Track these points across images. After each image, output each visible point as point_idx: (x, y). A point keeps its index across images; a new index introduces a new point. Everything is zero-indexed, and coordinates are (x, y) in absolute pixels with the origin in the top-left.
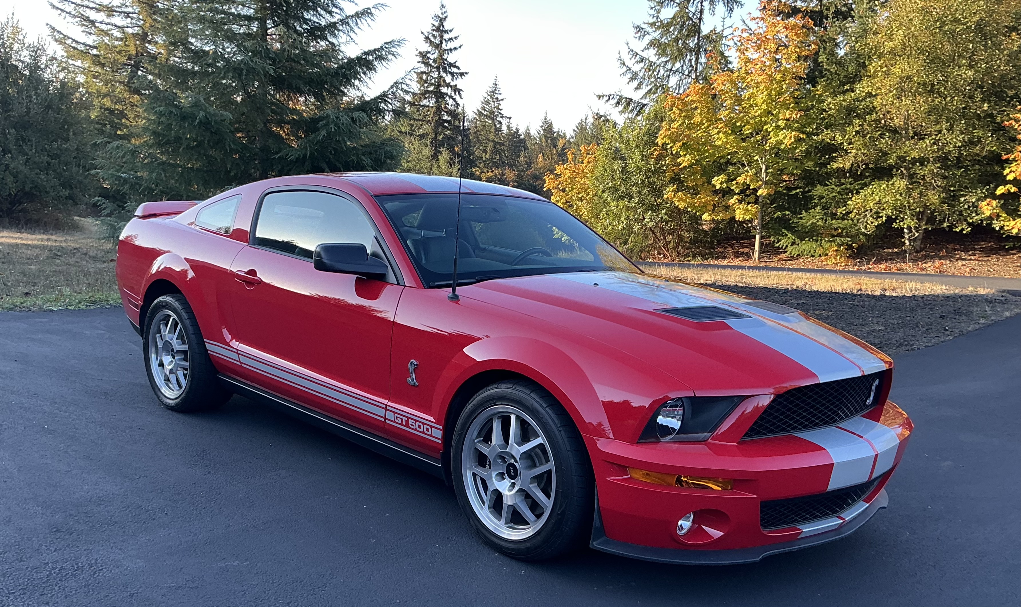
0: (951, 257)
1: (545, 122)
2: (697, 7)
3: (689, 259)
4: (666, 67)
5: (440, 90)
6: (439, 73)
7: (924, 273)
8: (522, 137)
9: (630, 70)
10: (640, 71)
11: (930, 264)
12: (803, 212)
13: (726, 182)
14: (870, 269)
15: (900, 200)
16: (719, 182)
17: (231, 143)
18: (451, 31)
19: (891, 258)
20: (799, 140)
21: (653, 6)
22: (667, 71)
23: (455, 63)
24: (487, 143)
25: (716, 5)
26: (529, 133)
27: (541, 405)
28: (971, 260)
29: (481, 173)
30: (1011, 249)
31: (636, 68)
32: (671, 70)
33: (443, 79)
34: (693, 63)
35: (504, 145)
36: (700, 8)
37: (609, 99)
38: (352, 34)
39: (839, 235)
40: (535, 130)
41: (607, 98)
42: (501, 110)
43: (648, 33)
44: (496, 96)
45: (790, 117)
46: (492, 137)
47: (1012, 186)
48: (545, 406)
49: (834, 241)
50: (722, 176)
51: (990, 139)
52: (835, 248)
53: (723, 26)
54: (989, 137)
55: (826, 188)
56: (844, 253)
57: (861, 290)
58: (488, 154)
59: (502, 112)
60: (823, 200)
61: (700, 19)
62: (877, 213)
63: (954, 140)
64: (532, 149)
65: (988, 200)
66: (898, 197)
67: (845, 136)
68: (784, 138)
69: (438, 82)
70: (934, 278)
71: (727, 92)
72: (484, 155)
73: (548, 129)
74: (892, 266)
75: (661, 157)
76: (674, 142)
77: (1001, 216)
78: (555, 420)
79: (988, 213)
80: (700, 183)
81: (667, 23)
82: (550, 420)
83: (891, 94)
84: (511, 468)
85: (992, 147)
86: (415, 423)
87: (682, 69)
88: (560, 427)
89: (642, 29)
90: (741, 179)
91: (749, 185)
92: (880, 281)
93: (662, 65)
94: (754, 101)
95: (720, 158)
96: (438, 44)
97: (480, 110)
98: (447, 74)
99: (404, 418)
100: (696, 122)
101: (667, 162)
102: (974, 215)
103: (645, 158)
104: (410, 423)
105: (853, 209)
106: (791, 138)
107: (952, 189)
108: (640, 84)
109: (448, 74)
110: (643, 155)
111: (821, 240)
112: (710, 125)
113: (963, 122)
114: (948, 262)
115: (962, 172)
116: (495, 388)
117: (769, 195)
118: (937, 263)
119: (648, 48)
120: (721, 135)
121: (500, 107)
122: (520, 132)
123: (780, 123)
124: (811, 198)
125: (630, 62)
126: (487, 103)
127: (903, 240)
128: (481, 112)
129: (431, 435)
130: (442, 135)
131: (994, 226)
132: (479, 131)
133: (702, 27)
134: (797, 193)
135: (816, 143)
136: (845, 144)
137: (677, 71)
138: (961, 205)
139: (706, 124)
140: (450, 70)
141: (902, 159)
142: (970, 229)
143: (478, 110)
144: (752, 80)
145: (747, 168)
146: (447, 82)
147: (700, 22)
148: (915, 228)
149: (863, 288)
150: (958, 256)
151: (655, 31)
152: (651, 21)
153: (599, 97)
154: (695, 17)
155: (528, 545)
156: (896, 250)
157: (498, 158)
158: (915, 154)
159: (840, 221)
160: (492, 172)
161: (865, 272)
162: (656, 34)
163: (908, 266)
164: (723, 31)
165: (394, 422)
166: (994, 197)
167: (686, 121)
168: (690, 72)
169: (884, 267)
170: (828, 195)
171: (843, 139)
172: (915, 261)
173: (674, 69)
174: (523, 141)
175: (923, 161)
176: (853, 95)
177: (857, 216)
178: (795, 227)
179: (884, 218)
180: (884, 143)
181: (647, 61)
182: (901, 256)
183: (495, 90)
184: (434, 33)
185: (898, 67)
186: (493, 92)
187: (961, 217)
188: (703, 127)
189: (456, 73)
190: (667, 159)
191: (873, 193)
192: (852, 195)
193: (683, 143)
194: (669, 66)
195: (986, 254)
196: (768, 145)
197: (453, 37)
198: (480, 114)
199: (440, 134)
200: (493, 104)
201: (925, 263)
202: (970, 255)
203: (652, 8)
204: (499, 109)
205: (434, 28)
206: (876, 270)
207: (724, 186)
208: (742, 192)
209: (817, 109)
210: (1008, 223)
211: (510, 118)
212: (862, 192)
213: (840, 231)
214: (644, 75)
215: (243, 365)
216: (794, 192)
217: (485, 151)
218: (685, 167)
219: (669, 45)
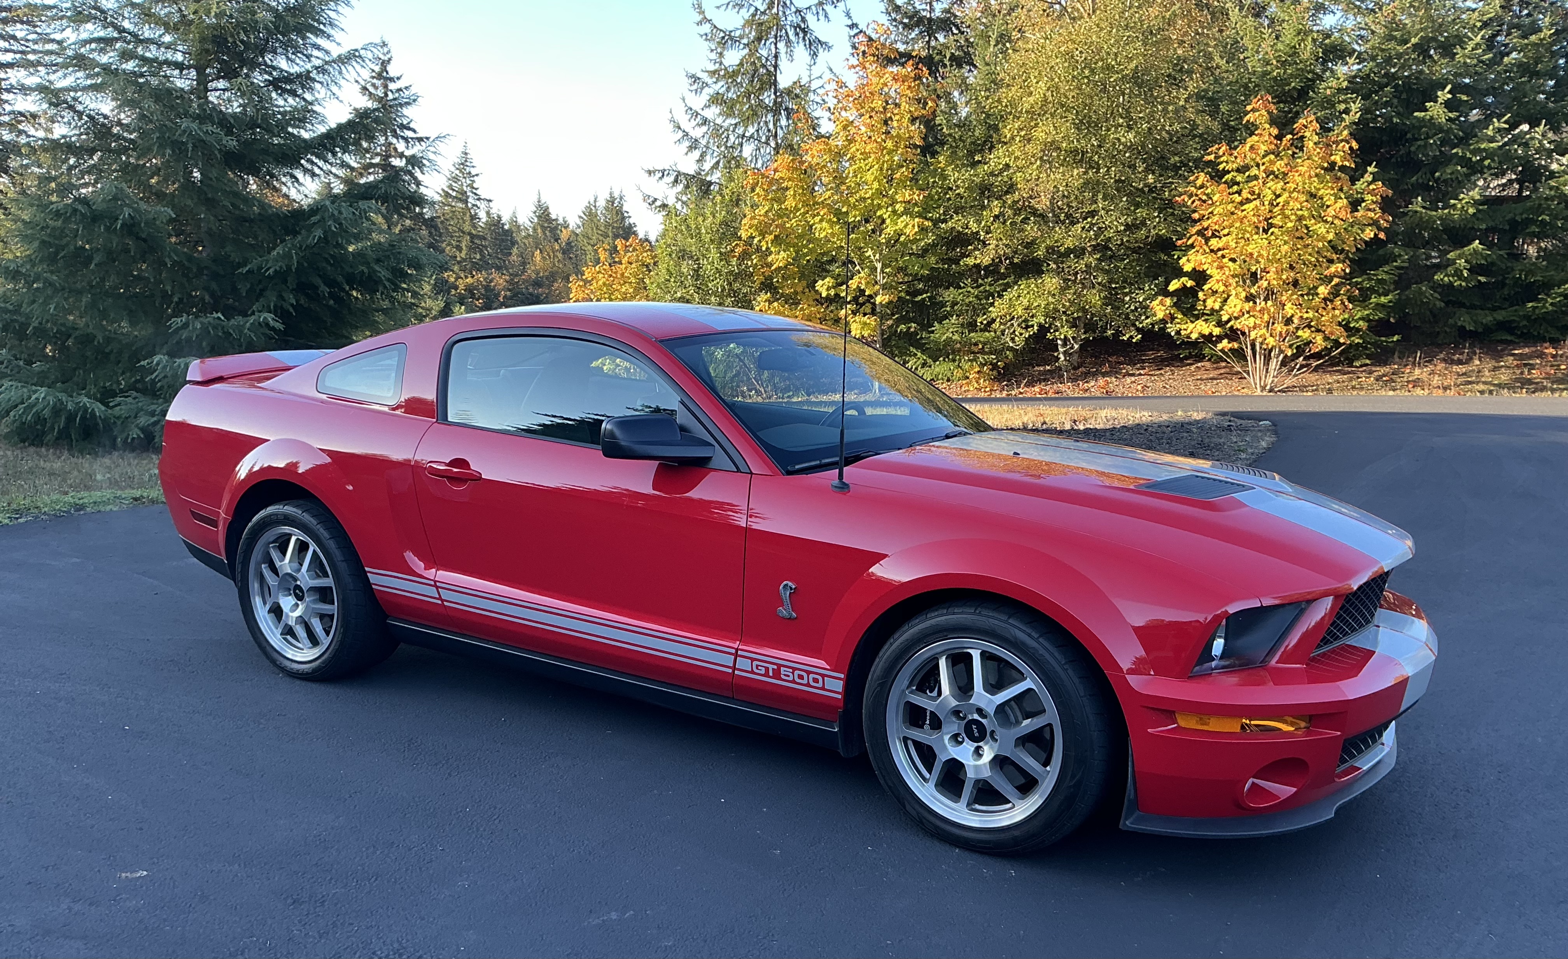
0: (1116, 372)
1: (539, 206)
2: (770, 49)
3: (791, 393)
4: (737, 131)
5: (390, 163)
6: (387, 139)
7: (1087, 395)
8: (506, 227)
9: (687, 135)
10: (703, 136)
11: (1092, 383)
12: (936, 324)
13: (834, 287)
14: (1021, 393)
15: (1053, 303)
16: (825, 287)
17: (172, 254)
18: (398, 78)
19: (1044, 378)
20: (923, 230)
21: (713, 48)
22: (738, 137)
23: (409, 123)
24: (460, 236)
25: (794, 47)
26: (516, 222)
27: (1029, 635)
28: (1140, 374)
29: (456, 279)
30: (1186, 358)
31: (697, 133)
32: (744, 136)
33: (392, 146)
34: (771, 126)
35: (485, 239)
36: (774, 52)
37: (663, 175)
38: (334, 88)
39: (982, 351)
40: (526, 217)
41: (661, 174)
42: (476, 189)
43: (707, 85)
44: (468, 169)
45: (912, 199)
46: (467, 227)
47: (1187, 278)
48: (1036, 636)
49: (975, 360)
50: (828, 279)
51: (1157, 220)
52: (977, 369)
53: (810, 77)
54: (1155, 217)
55: (960, 291)
56: (988, 374)
57: (1045, 423)
58: (464, 252)
59: (477, 192)
60: (956, 308)
61: (776, 67)
62: (1026, 321)
63: (1115, 223)
64: (525, 244)
65: (1160, 298)
66: (1051, 299)
67: (981, 223)
68: (905, 226)
69: (386, 151)
70: (1102, 402)
71: (824, 166)
72: (458, 254)
73: (544, 215)
74: (1048, 388)
75: (745, 256)
76: (763, 234)
77: (1177, 318)
78: (1056, 654)
79: (1160, 315)
80: (799, 289)
81: (733, 71)
82: (1047, 656)
83: (1035, 166)
84: (974, 727)
85: (1161, 230)
86: (793, 673)
87: (758, 134)
88: (1064, 664)
89: (699, 79)
90: (853, 284)
91: (864, 291)
92: (1064, 410)
93: (731, 129)
94: (861, 178)
95: (823, 254)
96: (382, 98)
97: (446, 189)
98: (397, 139)
99: (771, 667)
100: (789, 207)
101: (754, 262)
102: (1143, 318)
103: (725, 257)
104: (782, 672)
105: (997, 317)
106: (913, 226)
107: (1113, 286)
108: (703, 155)
109: (400, 140)
110: (721, 253)
111: (960, 360)
112: (807, 212)
113: (1124, 199)
114: (1114, 380)
115: (1125, 265)
116: (942, 615)
117: (890, 302)
118: (1101, 381)
119: (709, 106)
120: (824, 224)
121: (475, 185)
122: (504, 220)
123: (898, 206)
124: (943, 305)
125: (688, 125)
126: (456, 179)
127: (1056, 354)
128: (447, 192)
129: (823, 688)
130: (399, 227)
131: (1169, 330)
132: (447, 220)
133: (779, 78)
134: (924, 299)
135: (945, 233)
136: (982, 233)
137: (752, 137)
138: (1127, 306)
139: (802, 210)
140: (402, 134)
141: (1050, 250)
142: (1140, 336)
143: (443, 190)
144: (858, 150)
145: (858, 267)
146: (400, 150)
147: (776, 70)
148: (1073, 338)
149: (1047, 420)
150: (1124, 371)
151: (715, 83)
152: (712, 67)
153: (650, 172)
154: (769, 63)
155: (1016, 833)
156: (1048, 368)
157: (478, 257)
158: (1069, 243)
159: (979, 334)
160: (473, 277)
161: (1017, 400)
162: (720, 87)
163: (1067, 388)
164: (810, 82)
165: (752, 672)
166: (1167, 294)
167: (775, 206)
168: (768, 139)
169: (1038, 390)
170: (963, 300)
171: (979, 227)
172: (1074, 380)
173: (747, 134)
174: (509, 233)
175: (1079, 252)
176: (986, 167)
177: (1002, 327)
178: (925, 344)
179: (1036, 328)
180: (1032, 230)
181: (712, 124)
182: (1056, 375)
183: (466, 161)
184: (375, 81)
185: (1040, 130)
186: (462, 164)
187: (1129, 322)
188: (798, 214)
189: (412, 138)
190: (753, 257)
191: (1019, 296)
192: (993, 298)
193: (775, 236)
194: (740, 131)
195: (1157, 366)
196: (883, 236)
197: (403, 86)
198: (447, 195)
199: (396, 226)
200: (464, 180)
201: (1087, 382)
202: (1138, 369)
203: (712, 51)
204: (473, 188)
205: (374, 74)
206: (1029, 395)
207: (832, 292)
208: (855, 299)
209: (940, 188)
210: (1185, 327)
211: (490, 201)
212: (1007, 296)
213: (980, 346)
214: (708, 142)
215: (445, 603)
216: (920, 298)
217: (459, 248)
218: (779, 269)
219: (737, 101)
